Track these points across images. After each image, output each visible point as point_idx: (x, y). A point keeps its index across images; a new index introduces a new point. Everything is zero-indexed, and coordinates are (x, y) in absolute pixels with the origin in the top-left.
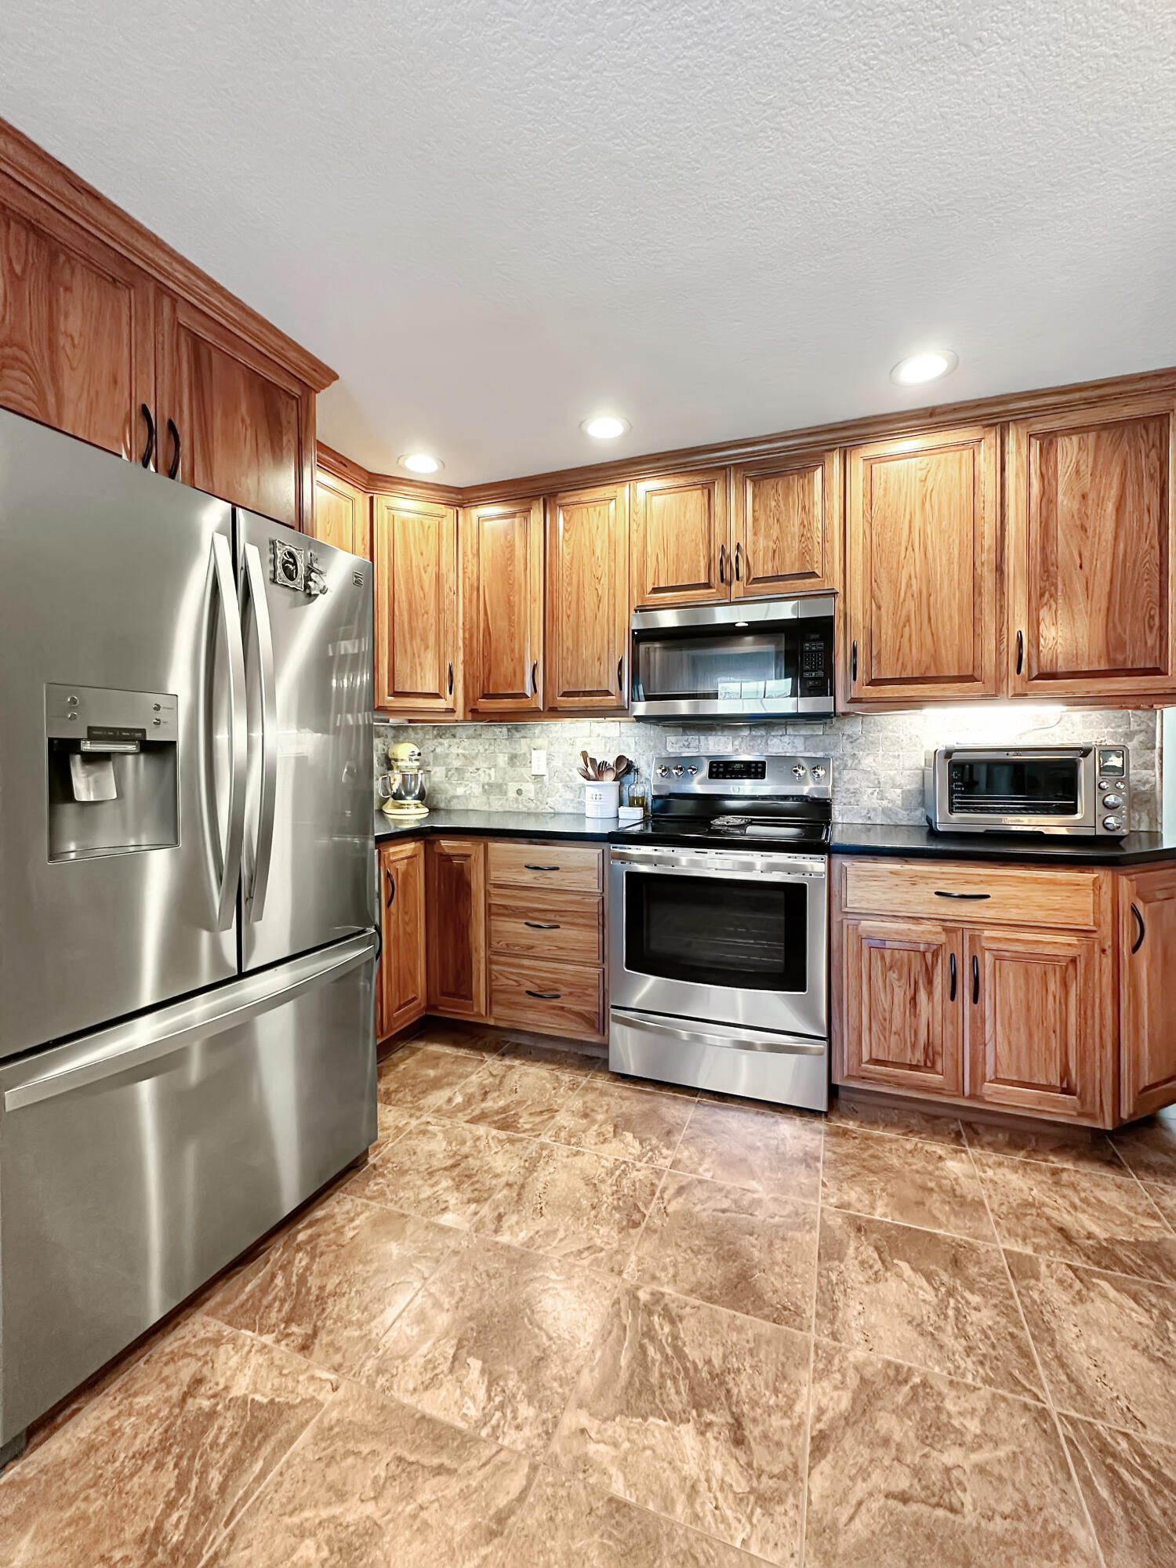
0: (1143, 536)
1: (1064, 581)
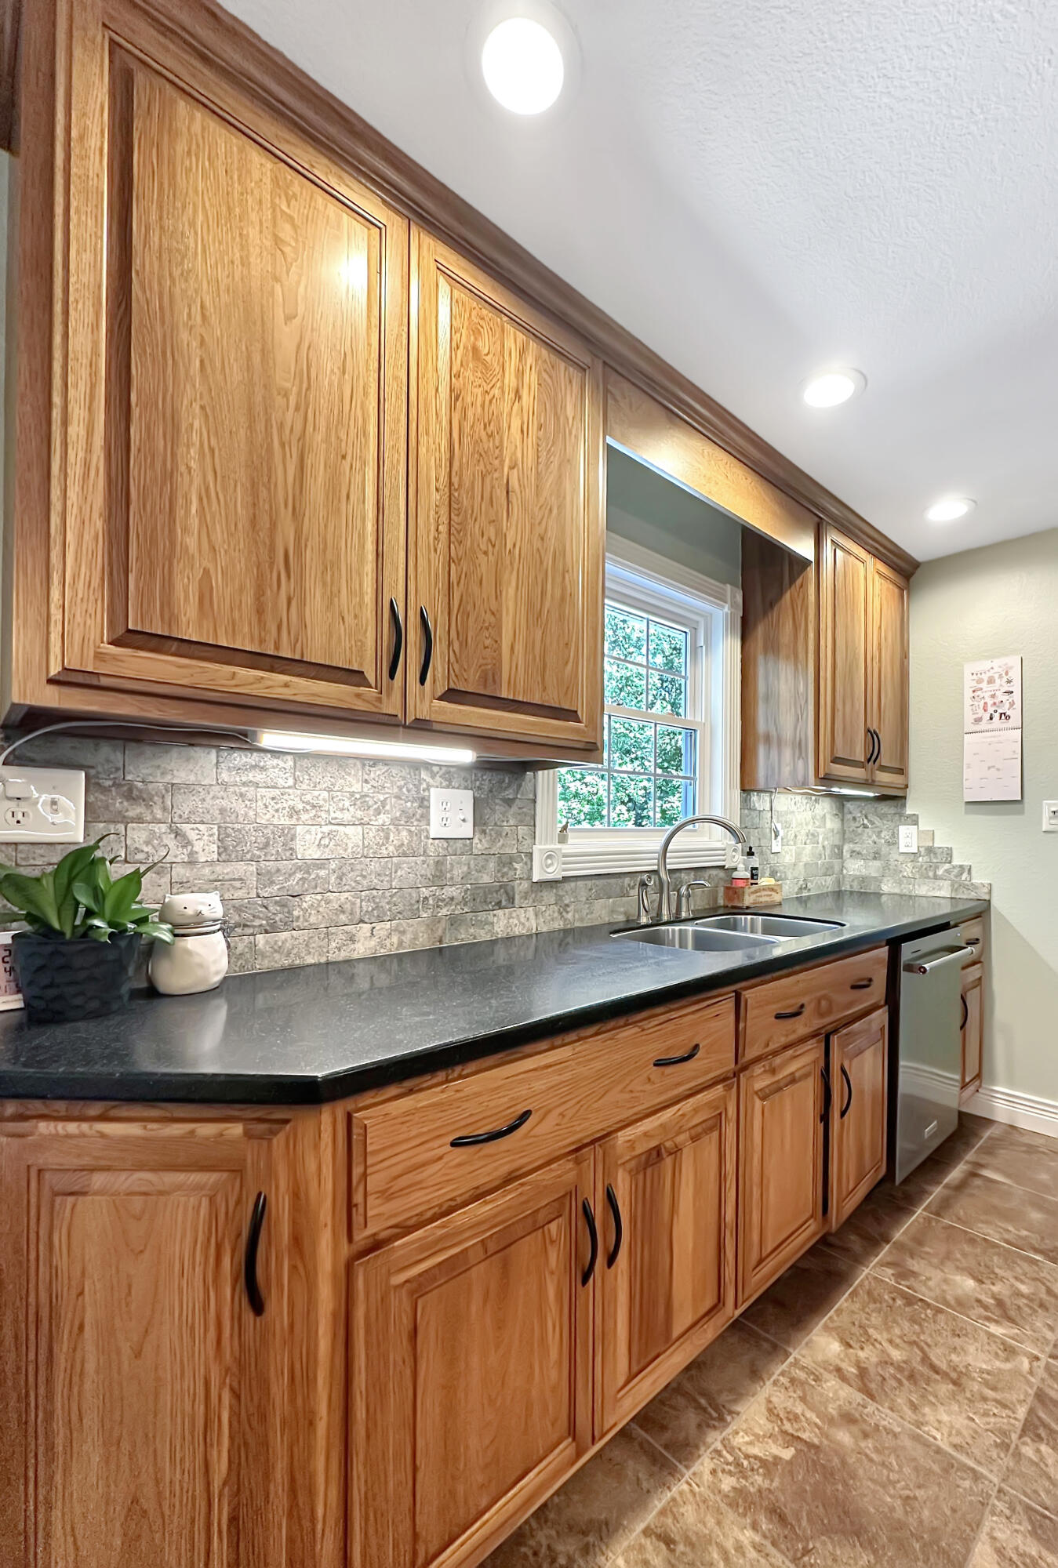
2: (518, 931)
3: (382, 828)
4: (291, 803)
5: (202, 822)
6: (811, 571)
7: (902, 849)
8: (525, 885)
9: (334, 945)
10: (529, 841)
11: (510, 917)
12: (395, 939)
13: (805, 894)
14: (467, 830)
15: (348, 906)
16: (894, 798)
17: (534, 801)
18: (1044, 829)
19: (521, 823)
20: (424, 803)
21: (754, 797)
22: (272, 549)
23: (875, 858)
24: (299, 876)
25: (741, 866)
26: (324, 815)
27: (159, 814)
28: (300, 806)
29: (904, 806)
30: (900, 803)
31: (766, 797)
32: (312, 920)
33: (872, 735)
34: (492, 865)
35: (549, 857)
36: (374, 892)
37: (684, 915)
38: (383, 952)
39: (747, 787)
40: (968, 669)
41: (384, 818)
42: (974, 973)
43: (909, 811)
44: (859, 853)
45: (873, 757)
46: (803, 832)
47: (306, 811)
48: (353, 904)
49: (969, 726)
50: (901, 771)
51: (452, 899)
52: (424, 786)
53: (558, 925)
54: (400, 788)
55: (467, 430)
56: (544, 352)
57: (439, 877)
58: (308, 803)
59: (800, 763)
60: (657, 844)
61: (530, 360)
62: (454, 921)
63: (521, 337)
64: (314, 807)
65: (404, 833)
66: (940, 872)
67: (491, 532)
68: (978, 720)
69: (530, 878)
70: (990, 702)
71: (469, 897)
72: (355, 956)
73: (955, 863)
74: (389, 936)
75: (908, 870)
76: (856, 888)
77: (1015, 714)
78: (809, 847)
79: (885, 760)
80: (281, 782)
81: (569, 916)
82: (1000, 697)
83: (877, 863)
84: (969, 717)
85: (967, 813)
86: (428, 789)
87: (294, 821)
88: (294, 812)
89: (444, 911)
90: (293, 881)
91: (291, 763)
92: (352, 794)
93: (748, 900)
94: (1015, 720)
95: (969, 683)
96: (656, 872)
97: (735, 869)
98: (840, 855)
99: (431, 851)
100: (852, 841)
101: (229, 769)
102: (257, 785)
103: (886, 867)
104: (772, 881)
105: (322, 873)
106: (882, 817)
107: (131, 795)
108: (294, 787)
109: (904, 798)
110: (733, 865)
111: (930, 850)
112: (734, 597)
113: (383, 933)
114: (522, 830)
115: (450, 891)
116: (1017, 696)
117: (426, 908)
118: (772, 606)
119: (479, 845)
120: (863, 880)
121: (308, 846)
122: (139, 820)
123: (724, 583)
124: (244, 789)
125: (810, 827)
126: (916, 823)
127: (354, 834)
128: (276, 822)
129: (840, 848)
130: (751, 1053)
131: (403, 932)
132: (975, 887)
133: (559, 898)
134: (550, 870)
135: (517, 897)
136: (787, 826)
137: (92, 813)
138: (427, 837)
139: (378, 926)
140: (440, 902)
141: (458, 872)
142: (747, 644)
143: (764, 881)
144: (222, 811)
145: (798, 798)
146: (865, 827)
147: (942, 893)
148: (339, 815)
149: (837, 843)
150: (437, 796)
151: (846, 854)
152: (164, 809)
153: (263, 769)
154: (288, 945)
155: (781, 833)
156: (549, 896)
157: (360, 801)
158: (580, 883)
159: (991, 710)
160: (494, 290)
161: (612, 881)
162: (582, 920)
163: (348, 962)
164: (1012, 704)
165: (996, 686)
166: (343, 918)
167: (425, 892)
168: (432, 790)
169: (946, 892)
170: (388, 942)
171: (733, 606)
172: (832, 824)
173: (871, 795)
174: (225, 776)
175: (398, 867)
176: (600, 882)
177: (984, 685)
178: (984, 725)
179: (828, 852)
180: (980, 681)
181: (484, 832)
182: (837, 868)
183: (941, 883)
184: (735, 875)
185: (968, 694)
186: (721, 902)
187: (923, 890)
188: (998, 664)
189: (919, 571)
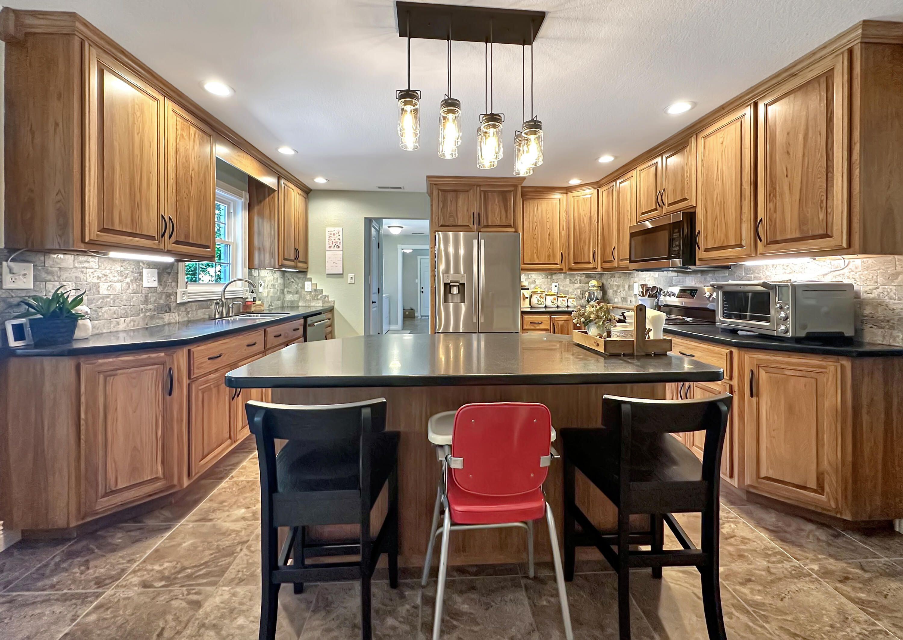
0: (817, 151)
1: (779, 186)
2: (172, 321)
3: (127, 283)
4: (98, 275)
5: (70, 282)
6: (276, 193)
7: (306, 290)
8: (175, 304)
9: (112, 326)
10: (176, 288)
11: (170, 316)
12: (132, 323)
13: (271, 308)
14: (155, 284)
15: (116, 312)
16: (304, 272)
17: (177, 273)
18: (349, 282)
19: (173, 281)
20: (141, 274)
21: (253, 271)
22: (135, 201)
23: (296, 294)
24: (101, 301)
25: (249, 297)
26: (108, 278)
27: (56, 279)
28: (101, 276)
29: (307, 275)
30: (305, 273)
31: (257, 271)
32: (106, 316)
33: (296, 250)
34: (164, 297)
35: (184, 294)
36: (125, 307)
37: (231, 314)
38: (128, 328)
39: (251, 266)
40: (328, 229)
41: (128, 280)
42: (329, 329)
43: (308, 277)
44: (290, 292)
45: (297, 258)
46: (270, 284)
47: (102, 277)
48: (118, 311)
49: (327, 249)
50: (306, 262)
51: (151, 309)
52: (141, 268)
53: (186, 319)
54: (133, 269)
55: (181, 160)
56: (201, 133)
57: (146, 301)
58: (103, 274)
59: (272, 260)
60: (221, 289)
61: (197, 136)
62: (152, 317)
63: (194, 129)
64: (105, 275)
65: (135, 285)
66: (319, 297)
67: (187, 191)
68: (330, 247)
69: (176, 301)
70: (334, 241)
71: (156, 309)
72: (119, 329)
73: (324, 294)
74: (130, 322)
75: (308, 297)
76: (289, 305)
77: (341, 246)
78: (272, 290)
79: (301, 259)
80: (94, 267)
81: (189, 316)
82: (337, 240)
83: (297, 296)
84: (327, 246)
85: (327, 277)
86: (142, 269)
87: (99, 281)
88: (99, 278)
89: (148, 314)
90: (99, 303)
91: (97, 260)
92: (117, 271)
93: (253, 309)
94: (341, 248)
95: (327, 235)
96: (221, 299)
97: (247, 298)
98: (283, 293)
99: (144, 292)
100: (287, 287)
101: (78, 263)
102: (87, 268)
103: (301, 296)
104: (260, 302)
105: (108, 300)
106: (299, 278)
107: (48, 273)
108: (99, 268)
109: (307, 272)
110: (246, 297)
111: (316, 290)
112: (246, 196)
113: (128, 322)
114: (173, 284)
115: (150, 306)
116: (341, 240)
117: (142, 312)
118: (261, 202)
119: (160, 290)
120: (292, 302)
121: (104, 290)
122: (50, 281)
123: (242, 190)
124: (83, 269)
125: (272, 282)
126: (311, 281)
127: (118, 286)
128: (93, 281)
129: (283, 290)
130: (268, 347)
131: (135, 321)
132: (329, 302)
133: (186, 309)
134: (184, 298)
135: (172, 308)
136: (264, 282)
137: (36, 279)
138: (142, 287)
139: (127, 319)
140: (147, 310)
141: (152, 300)
142: (250, 214)
143: (258, 302)
144: (76, 277)
145: (268, 271)
146: (293, 282)
147: (319, 305)
148: (113, 279)
149: (282, 288)
150: (145, 271)
151: (285, 292)
152: (58, 277)
153: (89, 262)
154: (98, 326)
155: (263, 284)
156: (183, 308)
157: (121, 274)
158: (193, 304)
159: (334, 244)
160: (187, 115)
161: (204, 303)
162: (194, 317)
163: (117, 332)
164: (340, 243)
165: (335, 236)
166: (115, 316)
167: (142, 307)
168: (144, 269)
169: (321, 304)
170: (130, 325)
171: (246, 199)
172: (280, 281)
173: (295, 271)
174: (76, 265)
175: (133, 297)
176: (200, 303)
177: (332, 236)
178: (332, 249)
179: (279, 292)
180: (331, 234)
181: (161, 285)
182: (282, 298)
183: (319, 301)
184: (247, 300)
185: (327, 238)
186: (241, 311)
187: (313, 304)
188: (336, 229)
189: (311, 192)
